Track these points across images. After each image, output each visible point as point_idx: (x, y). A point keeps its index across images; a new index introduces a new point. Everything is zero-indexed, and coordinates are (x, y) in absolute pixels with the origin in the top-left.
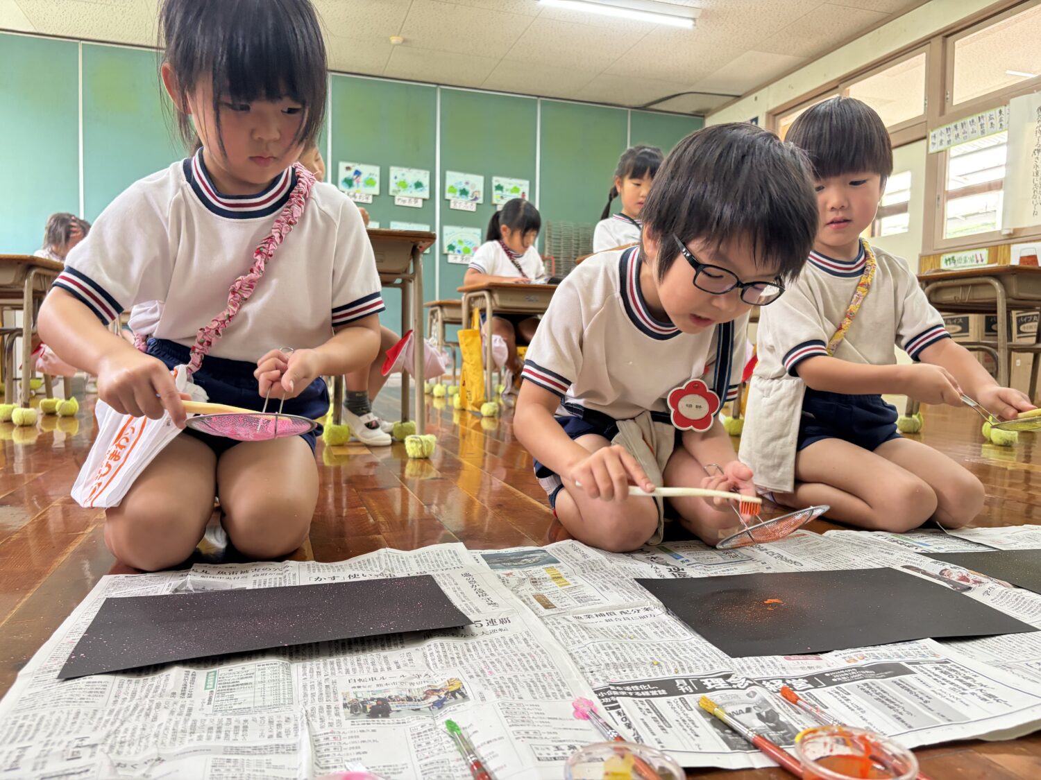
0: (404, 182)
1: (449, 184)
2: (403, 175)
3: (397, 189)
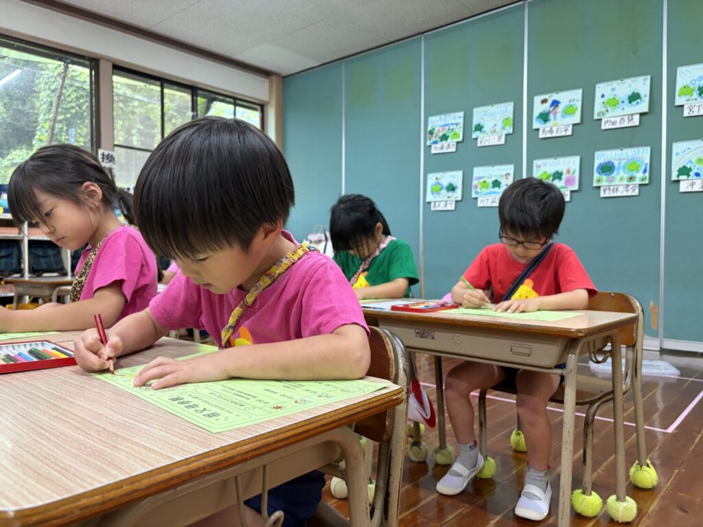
2: (613, 90)
3: (604, 110)
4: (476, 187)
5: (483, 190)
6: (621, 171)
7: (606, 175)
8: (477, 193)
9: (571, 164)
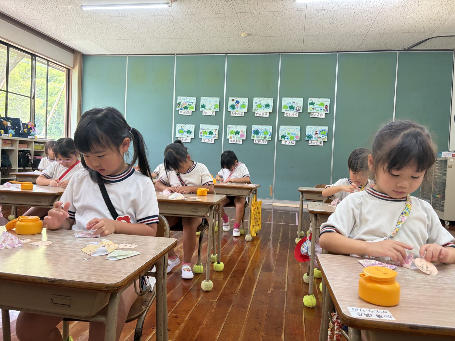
0: (260, 105)
1: (283, 104)
2: (260, 101)
3: (256, 108)
4: (201, 133)
5: (204, 135)
6: (262, 134)
7: (256, 135)
8: (201, 136)
9: (243, 129)
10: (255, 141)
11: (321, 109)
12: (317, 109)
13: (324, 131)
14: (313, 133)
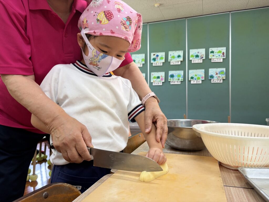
0: (174, 56)
1: (191, 54)
2: (173, 53)
3: (171, 59)
6: (176, 77)
7: (172, 78)
9: (162, 74)
10: (172, 82)
11: (219, 56)
12: (216, 56)
13: (222, 72)
14: (214, 73)
